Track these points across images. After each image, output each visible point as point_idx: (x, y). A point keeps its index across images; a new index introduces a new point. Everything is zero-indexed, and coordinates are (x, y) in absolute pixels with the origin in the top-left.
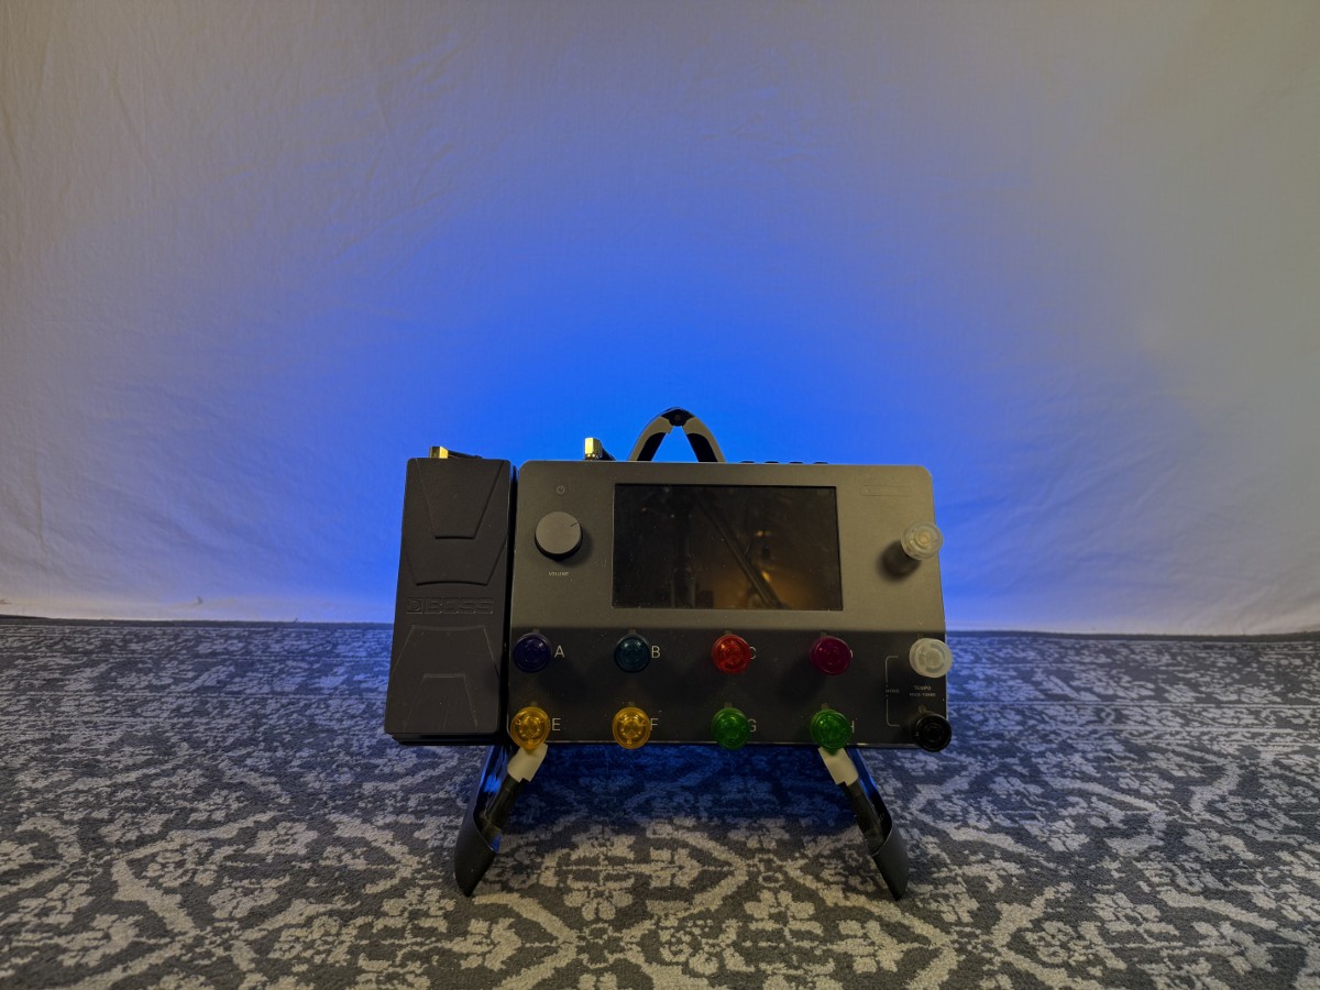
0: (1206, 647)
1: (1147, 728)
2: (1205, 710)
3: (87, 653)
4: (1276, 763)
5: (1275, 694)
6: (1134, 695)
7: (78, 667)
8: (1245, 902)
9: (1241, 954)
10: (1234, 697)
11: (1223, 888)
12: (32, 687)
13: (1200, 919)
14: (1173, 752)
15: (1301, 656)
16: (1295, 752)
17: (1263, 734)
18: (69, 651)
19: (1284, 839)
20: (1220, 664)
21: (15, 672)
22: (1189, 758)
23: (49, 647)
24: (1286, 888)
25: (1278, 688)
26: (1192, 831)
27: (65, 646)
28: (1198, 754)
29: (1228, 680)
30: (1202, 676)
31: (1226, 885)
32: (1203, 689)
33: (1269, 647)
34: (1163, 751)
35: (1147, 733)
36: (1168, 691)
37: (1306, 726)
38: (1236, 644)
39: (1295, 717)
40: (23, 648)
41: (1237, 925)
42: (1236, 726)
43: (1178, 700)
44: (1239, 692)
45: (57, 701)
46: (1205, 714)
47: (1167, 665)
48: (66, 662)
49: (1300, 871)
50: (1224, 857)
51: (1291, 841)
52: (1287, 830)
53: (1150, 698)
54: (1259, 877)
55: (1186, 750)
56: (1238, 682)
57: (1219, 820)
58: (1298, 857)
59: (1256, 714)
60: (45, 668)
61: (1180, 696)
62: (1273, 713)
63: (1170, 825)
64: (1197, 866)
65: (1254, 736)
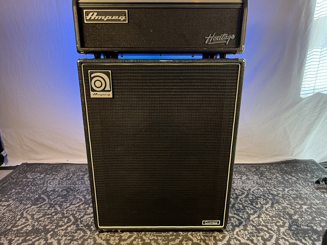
0: (252, 166)
1: (237, 185)
2: (247, 181)
3: (84, 172)
4: (253, 192)
5: (258, 177)
6: (237, 178)
7: (84, 174)
8: (238, 215)
9: (235, 223)
10: (252, 178)
11: (236, 213)
12: (80, 179)
13: (232, 218)
14: (239, 190)
15: (266, 168)
16: (256, 190)
17: (253, 186)
18: (82, 171)
19: (247, 205)
20: (253, 171)
21: (76, 176)
22: (241, 191)
23: (78, 170)
24: (245, 213)
25: (259, 176)
26: (236, 204)
27: (81, 170)
28: (242, 190)
29: (253, 174)
30: (249, 173)
31: (237, 212)
32: (248, 176)
33: (262, 166)
34: (237, 189)
35: (237, 186)
36: (242, 177)
37: (260, 184)
38: (257, 166)
39: (259, 182)
40: (74, 171)
41: (236, 218)
42: (250, 184)
43: (244, 179)
44: (253, 177)
45: (85, 182)
46: (246, 182)
47: (245, 171)
48: (82, 174)
49: (247, 211)
50: (239, 208)
51: (248, 206)
52: (249, 204)
53: (239, 178)
54: (242, 211)
55: (241, 189)
56: (254, 175)
57: (240, 202)
58: (248, 208)
59: (254, 181)
60: (79, 175)
61: (244, 178)
62: (256, 181)
63: (234, 203)
64: (235, 210)
65: (252, 186)
